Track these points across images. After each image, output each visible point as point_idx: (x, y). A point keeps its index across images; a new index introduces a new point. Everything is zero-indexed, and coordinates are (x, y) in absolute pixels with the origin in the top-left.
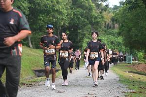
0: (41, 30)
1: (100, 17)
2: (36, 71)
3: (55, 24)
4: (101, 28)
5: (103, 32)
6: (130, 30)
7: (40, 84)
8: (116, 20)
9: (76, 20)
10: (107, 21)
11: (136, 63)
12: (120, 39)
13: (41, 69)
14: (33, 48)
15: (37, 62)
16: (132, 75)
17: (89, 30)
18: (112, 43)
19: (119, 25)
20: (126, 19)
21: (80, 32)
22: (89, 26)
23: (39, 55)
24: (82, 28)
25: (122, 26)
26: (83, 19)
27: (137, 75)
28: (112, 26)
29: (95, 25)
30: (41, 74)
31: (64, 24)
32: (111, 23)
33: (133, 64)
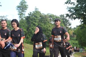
3: (48, 36)
6: (81, 38)
10: (71, 34)
18: (73, 43)
20: (79, 33)
25: (78, 36)
32: (72, 35)
33: (83, 53)
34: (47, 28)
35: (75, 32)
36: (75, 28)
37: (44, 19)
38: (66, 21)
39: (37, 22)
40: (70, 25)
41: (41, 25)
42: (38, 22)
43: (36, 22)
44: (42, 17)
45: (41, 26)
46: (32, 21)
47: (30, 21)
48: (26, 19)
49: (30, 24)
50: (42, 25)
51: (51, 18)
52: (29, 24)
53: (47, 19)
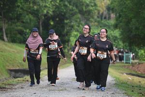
0: (18, 20)
1: (93, 4)
2: (11, 71)
3: (36, 12)
4: (93, 18)
5: (96, 23)
6: (128, 22)
7: (16, 87)
8: (113, 9)
9: (63, 8)
10: (100, 9)
11: (136, 63)
12: (117, 33)
13: (18, 68)
14: (9, 41)
15: (13, 60)
16: (130, 78)
17: (78, 20)
19: (116, 15)
20: (125, 8)
21: (67, 24)
22: (79, 15)
23: (16, 51)
24: (70, 18)
25: (120, 16)
26: (71, 7)
27: (138, 78)
28: (107, 16)
29: (86, 14)
30: (17, 75)
31: (47, 12)
32: (105, 13)
33: (133, 65)
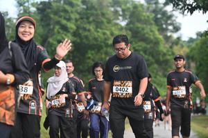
34: (106, 39)
35: (191, 51)
36: (191, 40)
37: (95, 12)
38: (165, 18)
39: (74, 21)
40: (177, 29)
41: (85, 29)
42: (76, 20)
43: (69, 20)
44: (89, 5)
45: (86, 33)
46: (56, 18)
47: (50, 18)
48: (38, 9)
49: (52, 27)
50: (89, 30)
51: (119, 9)
52: (49, 25)
53: (104, 11)
